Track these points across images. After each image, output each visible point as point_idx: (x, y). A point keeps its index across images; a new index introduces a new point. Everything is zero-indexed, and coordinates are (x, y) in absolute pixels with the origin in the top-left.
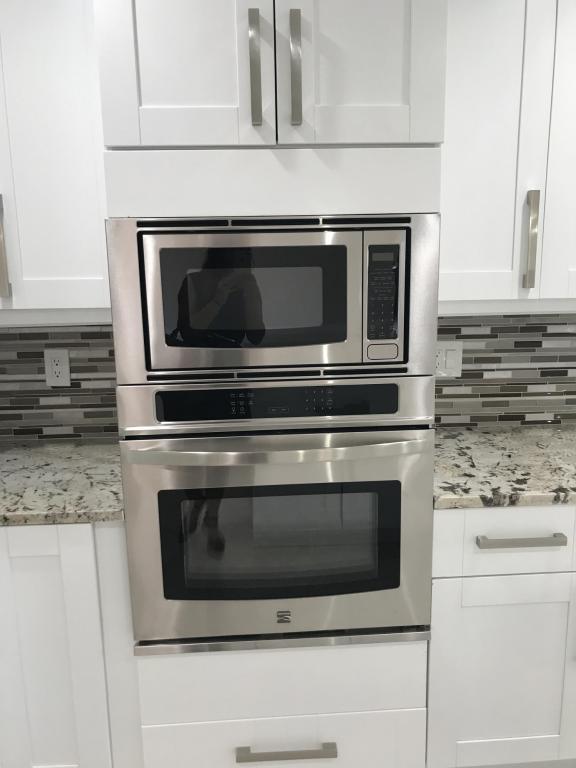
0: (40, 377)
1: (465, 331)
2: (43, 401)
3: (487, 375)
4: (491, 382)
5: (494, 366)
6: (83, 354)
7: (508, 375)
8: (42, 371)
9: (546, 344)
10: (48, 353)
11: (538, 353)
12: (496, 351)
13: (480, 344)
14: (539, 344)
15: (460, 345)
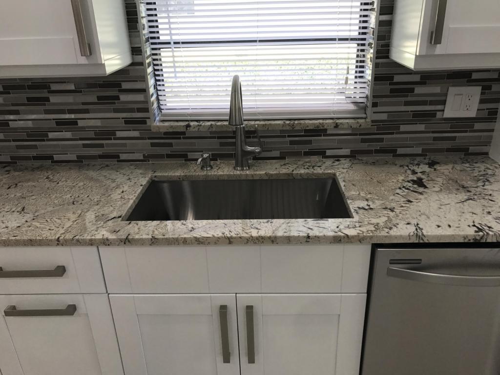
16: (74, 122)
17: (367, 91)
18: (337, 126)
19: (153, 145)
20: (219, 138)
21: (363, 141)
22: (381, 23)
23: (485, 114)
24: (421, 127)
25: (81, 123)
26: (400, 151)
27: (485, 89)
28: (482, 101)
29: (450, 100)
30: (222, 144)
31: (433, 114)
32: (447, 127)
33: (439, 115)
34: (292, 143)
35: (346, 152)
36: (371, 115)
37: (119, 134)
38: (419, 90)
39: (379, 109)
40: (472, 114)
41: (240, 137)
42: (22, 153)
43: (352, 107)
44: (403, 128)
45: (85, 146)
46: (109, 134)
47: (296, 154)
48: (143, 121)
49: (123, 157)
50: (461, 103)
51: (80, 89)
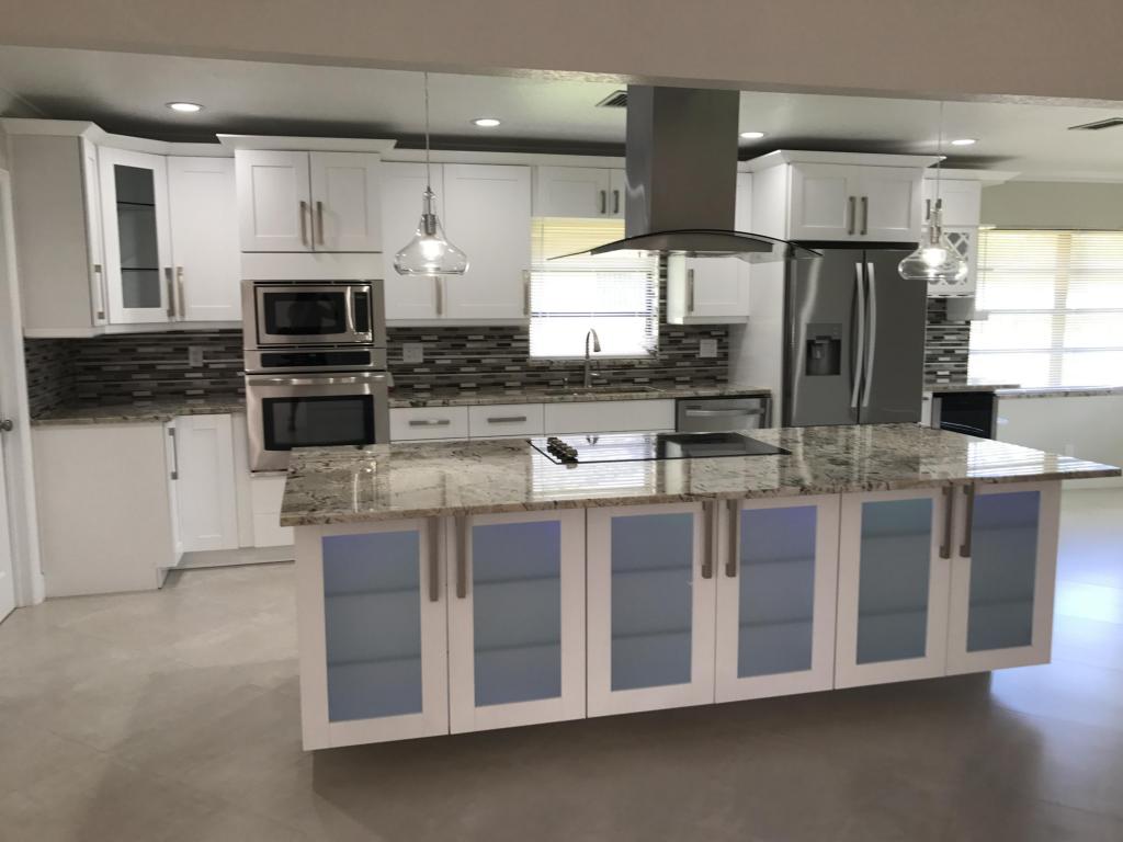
0: (186, 362)
1: (424, 338)
2: (188, 375)
3: (438, 362)
4: (440, 366)
5: (442, 357)
6: (211, 349)
7: (449, 362)
8: (187, 358)
10: (192, 349)
11: (464, 350)
12: (442, 349)
13: (433, 345)
14: (464, 345)
15: (421, 345)
16: (478, 361)
17: (656, 343)
18: (639, 363)
19: (528, 376)
20: (571, 370)
21: (656, 373)
22: (661, 304)
23: (721, 356)
24: (687, 364)
25: (484, 361)
26: (677, 379)
27: (720, 341)
28: (719, 348)
29: (702, 346)
30: (573, 375)
31: (693, 355)
32: (703, 364)
33: (697, 356)
34: (614, 374)
35: (647, 379)
36: (659, 357)
37: (508, 368)
38: (684, 341)
39: (663, 352)
40: (714, 355)
41: (587, 368)
42: (439, 382)
43: (647, 353)
44: (678, 364)
45: (484, 377)
46: (500, 368)
47: (617, 381)
48: (524, 360)
49: (508, 384)
50: (708, 349)
51: (487, 338)
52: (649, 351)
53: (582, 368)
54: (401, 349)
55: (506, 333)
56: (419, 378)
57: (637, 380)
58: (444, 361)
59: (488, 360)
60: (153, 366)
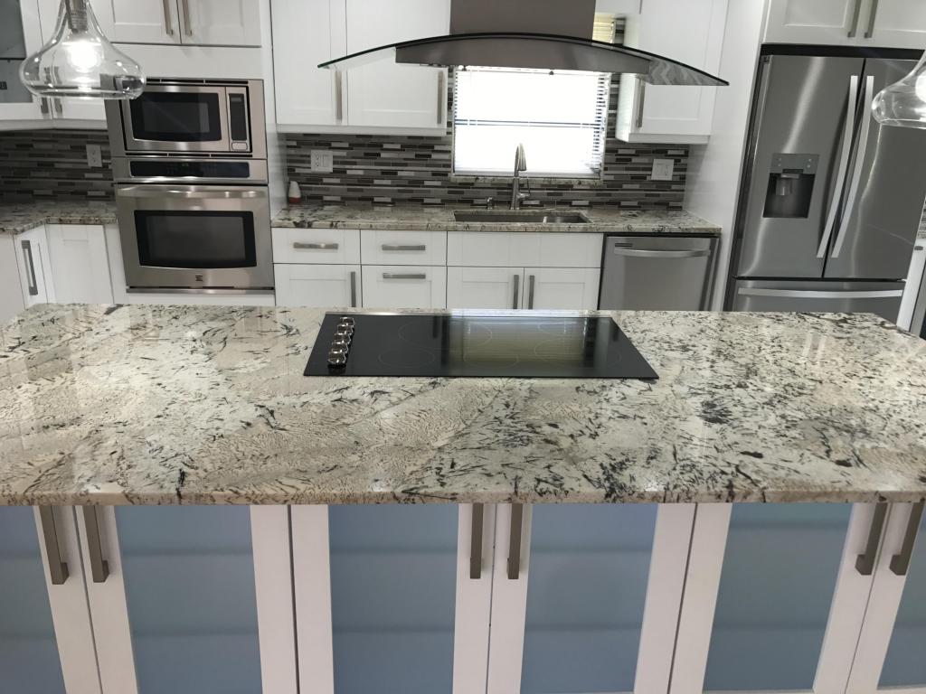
0: (84, 161)
1: (334, 145)
2: (87, 175)
3: (349, 172)
4: (351, 176)
5: (354, 167)
7: (361, 173)
8: (85, 157)
9: (383, 155)
10: (89, 147)
11: (378, 161)
12: (354, 158)
13: (344, 153)
14: (379, 155)
15: (331, 153)
16: (395, 173)
17: (601, 160)
18: (580, 183)
19: (449, 193)
20: (498, 188)
21: (598, 195)
22: (610, 115)
23: (677, 179)
24: (637, 186)
25: (400, 174)
26: (623, 203)
27: (677, 161)
28: (675, 170)
29: (654, 167)
30: (499, 193)
31: (644, 177)
32: (654, 187)
33: (648, 178)
34: (549, 194)
35: (586, 203)
36: (603, 177)
37: (427, 183)
38: (635, 160)
39: (608, 172)
40: (670, 178)
41: (516, 187)
42: (351, 194)
43: (590, 172)
44: (625, 186)
45: (399, 191)
46: (417, 183)
47: (551, 203)
48: (445, 174)
49: (426, 201)
50: (662, 170)
51: (404, 148)
52: (592, 169)
53: (510, 186)
54: (309, 156)
55: (428, 142)
56: (328, 189)
57: (574, 203)
58: (357, 171)
59: (406, 173)
60: (52, 164)
